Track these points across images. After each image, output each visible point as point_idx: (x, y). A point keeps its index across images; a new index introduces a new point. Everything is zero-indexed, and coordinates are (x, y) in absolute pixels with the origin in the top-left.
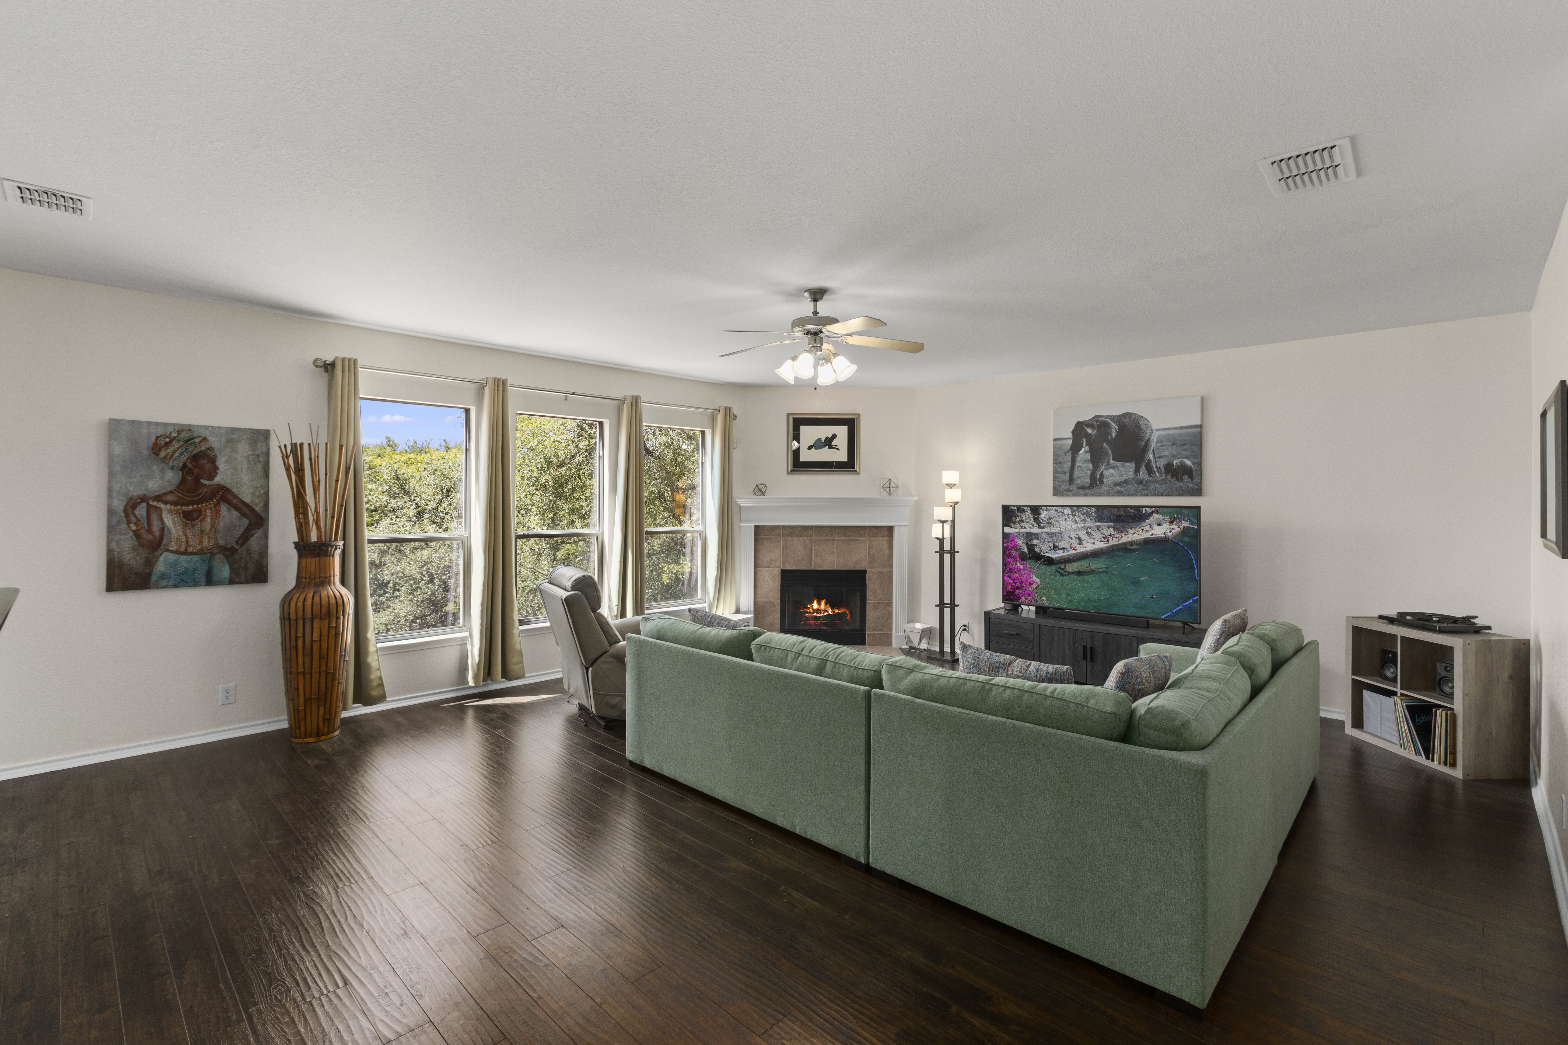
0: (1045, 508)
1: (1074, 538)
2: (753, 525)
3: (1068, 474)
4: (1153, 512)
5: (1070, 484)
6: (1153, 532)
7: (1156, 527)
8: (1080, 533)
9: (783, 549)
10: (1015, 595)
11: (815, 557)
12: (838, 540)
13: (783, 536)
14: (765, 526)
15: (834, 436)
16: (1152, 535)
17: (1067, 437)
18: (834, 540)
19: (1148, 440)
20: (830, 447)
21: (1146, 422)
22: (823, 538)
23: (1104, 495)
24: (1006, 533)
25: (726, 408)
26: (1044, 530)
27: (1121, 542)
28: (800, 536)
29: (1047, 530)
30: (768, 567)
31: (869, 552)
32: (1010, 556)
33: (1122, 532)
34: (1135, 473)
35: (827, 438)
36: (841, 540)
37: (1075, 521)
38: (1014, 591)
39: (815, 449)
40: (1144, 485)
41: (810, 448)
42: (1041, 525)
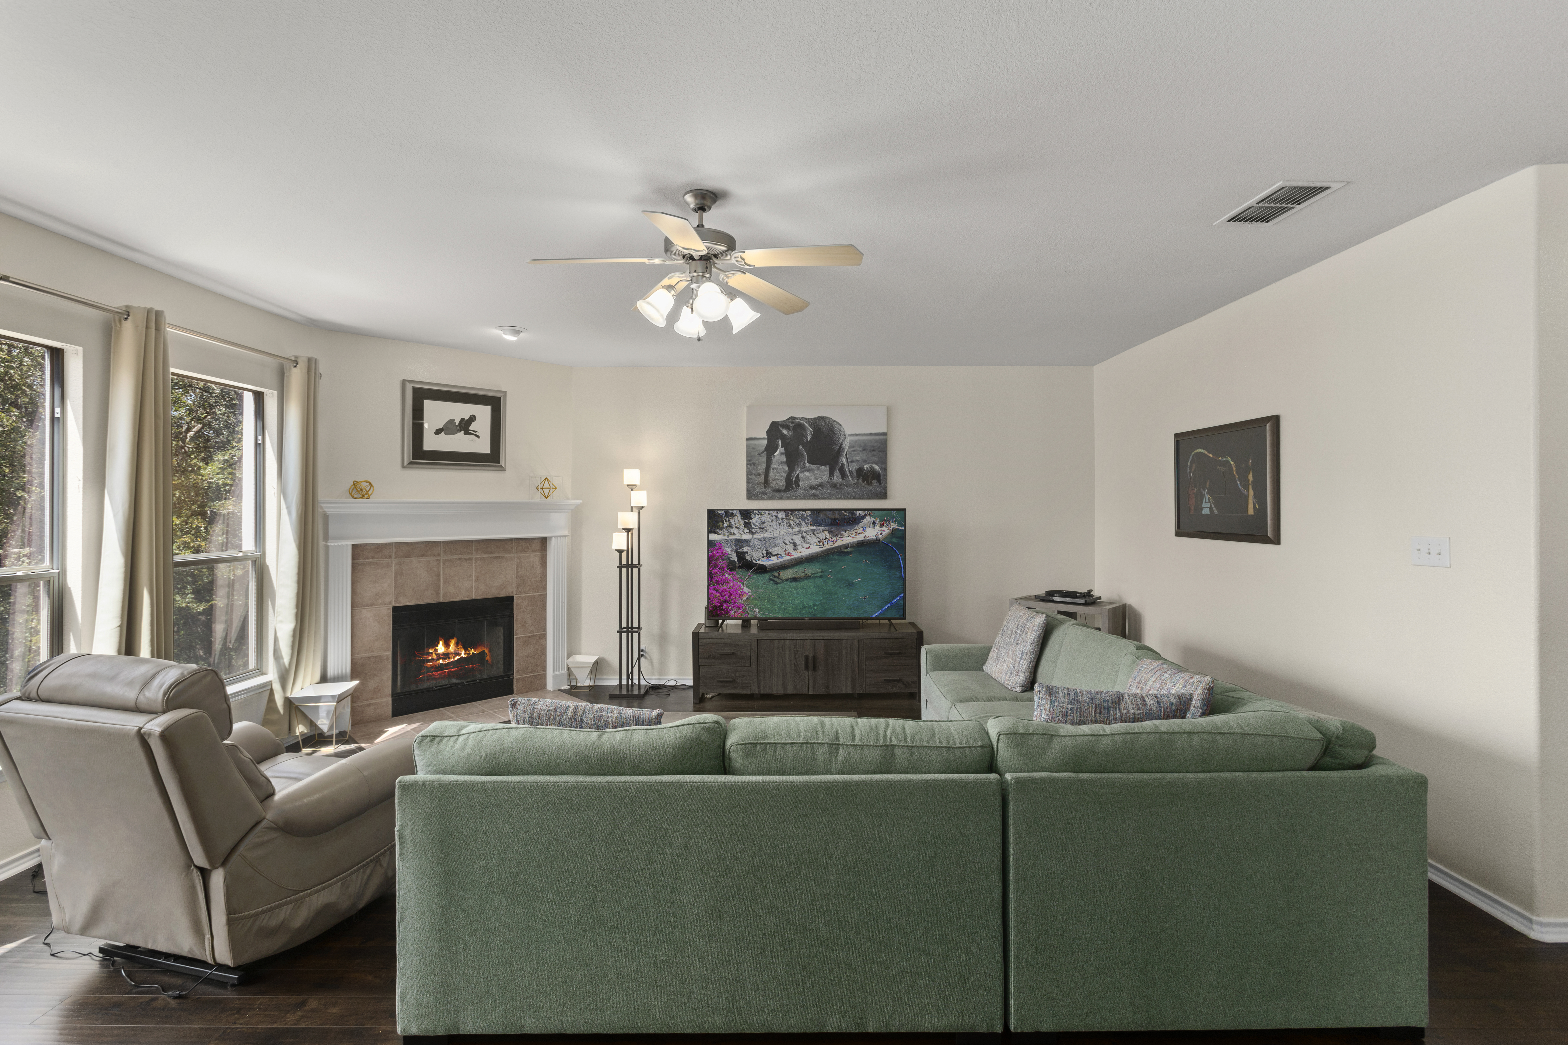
0: (757, 512)
1: (788, 543)
2: (349, 543)
3: (763, 476)
4: (866, 514)
5: (765, 487)
6: (866, 534)
7: (868, 529)
8: (794, 537)
9: (396, 577)
10: (723, 610)
11: (444, 584)
12: (476, 559)
13: (396, 557)
14: (366, 545)
15: (472, 419)
16: (865, 537)
17: (762, 437)
18: (471, 559)
19: (841, 445)
20: (467, 432)
21: (839, 427)
22: (456, 557)
23: (800, 499)
24: (711, 541)
25: (309, 360)
26: (756, 536)
27: (836, 545)
28: (423, 556)
29: (760, 535)
30: (372, 605)
31: (517, 572)
32: (717, 566)
33: (837, 535)
34: (830, 476)
35: (462, 419)
36: (481, 559)
37: (790, 526)
38: (722, 605)
39: (446, 434)
40: (838, 489)
41: (438, 432)
42: (753, 530)
